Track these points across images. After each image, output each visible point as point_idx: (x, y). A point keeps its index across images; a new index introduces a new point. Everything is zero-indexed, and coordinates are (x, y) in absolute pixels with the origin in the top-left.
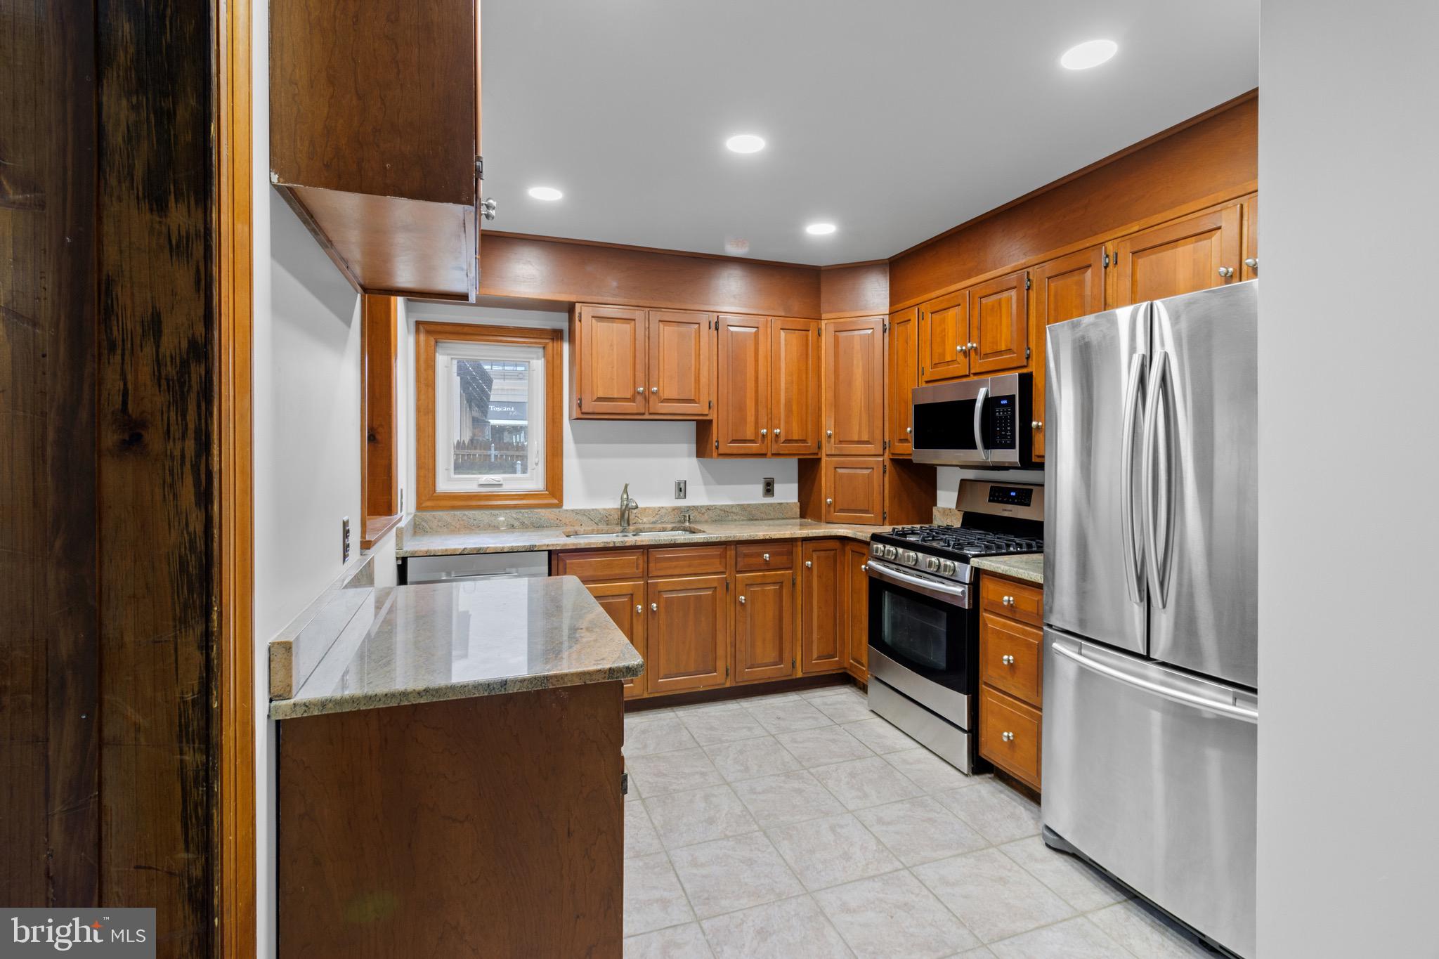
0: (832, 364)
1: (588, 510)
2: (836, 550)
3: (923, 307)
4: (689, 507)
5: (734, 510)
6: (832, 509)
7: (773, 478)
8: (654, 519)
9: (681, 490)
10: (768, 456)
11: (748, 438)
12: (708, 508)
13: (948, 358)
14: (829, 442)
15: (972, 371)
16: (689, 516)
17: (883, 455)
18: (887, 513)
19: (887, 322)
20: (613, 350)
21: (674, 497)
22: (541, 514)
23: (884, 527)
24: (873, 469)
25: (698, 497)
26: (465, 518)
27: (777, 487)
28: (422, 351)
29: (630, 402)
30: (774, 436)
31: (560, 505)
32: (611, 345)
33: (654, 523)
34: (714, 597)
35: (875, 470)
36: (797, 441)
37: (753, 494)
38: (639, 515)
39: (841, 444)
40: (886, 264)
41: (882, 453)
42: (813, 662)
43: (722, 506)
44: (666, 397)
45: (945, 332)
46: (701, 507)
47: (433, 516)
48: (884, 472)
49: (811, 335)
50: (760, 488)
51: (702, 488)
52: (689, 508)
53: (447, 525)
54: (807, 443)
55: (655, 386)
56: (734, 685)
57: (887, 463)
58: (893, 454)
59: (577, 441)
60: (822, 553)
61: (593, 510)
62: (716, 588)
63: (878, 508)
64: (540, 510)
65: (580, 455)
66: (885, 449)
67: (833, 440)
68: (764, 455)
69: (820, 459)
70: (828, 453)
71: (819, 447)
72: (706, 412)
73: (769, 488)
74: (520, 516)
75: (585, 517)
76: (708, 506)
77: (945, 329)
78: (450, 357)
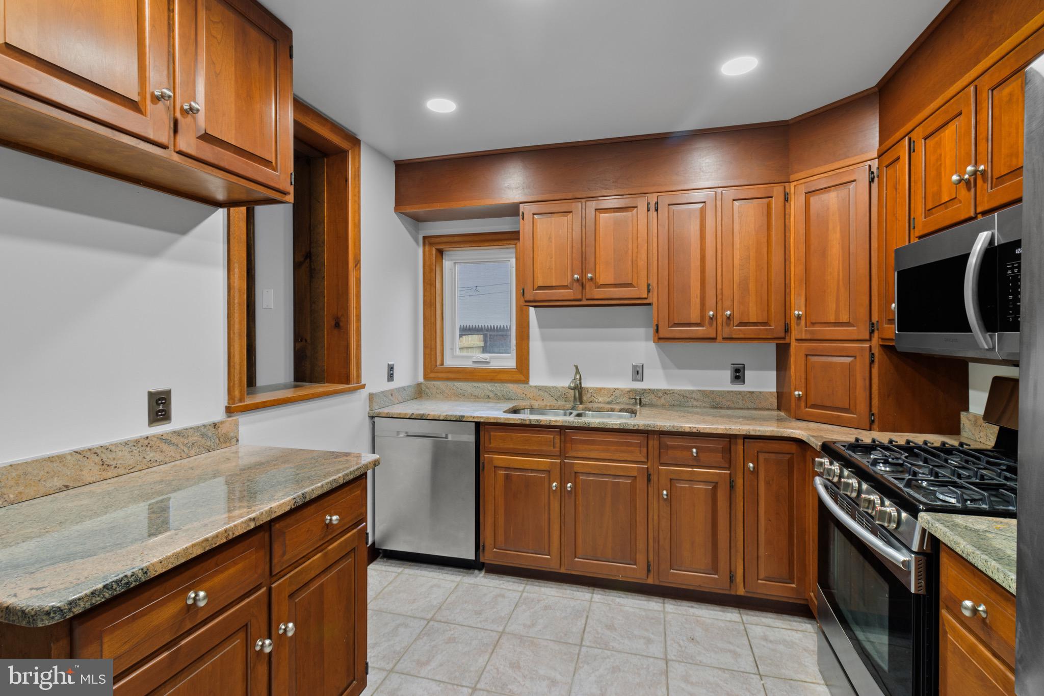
0: (802, 231)
1: (549, 387)
2: (793, 454)
3: (913, 135)
4: (645, 390)
5: (694, 395)
6: (803, 404)
7: (744, 364)
8: (609, 399)
9: (638, 373)
10: (717, 341)
11: (692, 321)
12: (665, 392)
13: (945, 198)
14: (798, 324)
15: (979, 210)
16: (640, 399)
17: (870, 340)
18: (877, 416)
19: (874, 169)
20: (551, 242)
21: (631, 380)
22: (511, 388)
23: (872, 432)
24: (855, 357)
25: (656, 380)
26: (454, 388)
27: (748, 374)
28: (427, 259)
29: (568, 289)
30: (725, 318)
31: (526, 381)
32: (550, 238)
33: (609, 403)
34: (633, 487)
35: (858, 358)
36: (755, 324)
37: (721, 380)
38: (595, 395)
39: (813, 327)
40: (875, 93)
41: (867, 337)
42: (760, 581)
43: (680, 391)
44: (602, 283)
45: (941, 160)
46: (658, 390)
47: (433, 385)
48: (872, 362)
49: (777, 202)
50: (727, 374)
51: (661, 372)
52: (644, 392)
53: (442, 392)
54: (770, 326)
55: (590, 273)
56: (657, 583)
57: (876, 351)
58: (883, 339)
59: (541, 326)
60: (773, 456)
61: (553, 387)
62: (636, 477)
63: (862, 407)
64: (509, 385)
65: (544, 338)
66: (872, 332)
67: (803, 322)
68: (714, 339)
69: (789, 345)
70: (799, 337)
71: (787, 330)
72: (645, 295)
73: (738, 375)
74: (494, 389)
75: (546, 393)
76: (665, 390)
77: (941, 155)
78: (453, 262)
